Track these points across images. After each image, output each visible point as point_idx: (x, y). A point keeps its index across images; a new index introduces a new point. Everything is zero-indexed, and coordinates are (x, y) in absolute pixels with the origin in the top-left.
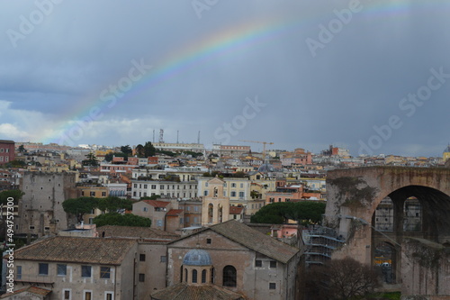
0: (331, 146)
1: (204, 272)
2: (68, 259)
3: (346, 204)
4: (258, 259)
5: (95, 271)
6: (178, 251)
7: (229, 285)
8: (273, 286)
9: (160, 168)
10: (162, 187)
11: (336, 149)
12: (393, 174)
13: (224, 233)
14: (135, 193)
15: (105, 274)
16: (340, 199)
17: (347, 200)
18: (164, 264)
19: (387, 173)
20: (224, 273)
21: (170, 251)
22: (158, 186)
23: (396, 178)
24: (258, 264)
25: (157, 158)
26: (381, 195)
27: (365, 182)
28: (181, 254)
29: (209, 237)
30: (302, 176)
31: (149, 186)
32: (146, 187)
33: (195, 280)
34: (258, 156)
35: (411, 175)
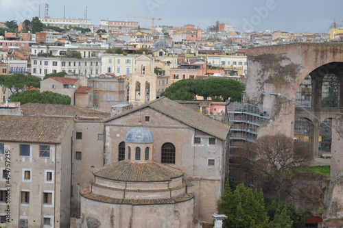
0: (217, 22)
1: (147, 149)
2: (5, 138)
3: (270, 80)
4: (197, 136)
5: (34, 150)
6: (116, 129)
7: (168, 162)
8: (211, 162)
9: (60, 44)
10: (63, 64)
11: (223, 25)
12: (317, 51)
13: (162, 111)
14: (35, 70)
15: (44, 153)
16: (262, 76)
17: (270, 77)
18: (101, 142)
19: (311, 49)
20: (162, 150)
21: (108, 129)
22: (59, 63)
23: (320, 54)
24: (197, 141)
25: (45, 34)
26: (305, 72)
27: (288, 59)
28: (118, 132)
29: (147, 115)
30: (199, 53)
31: (50, 63)
32: (46, 63)
33: (138, 157)
34: (147, 31)
35: (334, 52)
